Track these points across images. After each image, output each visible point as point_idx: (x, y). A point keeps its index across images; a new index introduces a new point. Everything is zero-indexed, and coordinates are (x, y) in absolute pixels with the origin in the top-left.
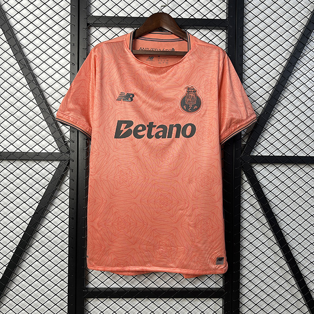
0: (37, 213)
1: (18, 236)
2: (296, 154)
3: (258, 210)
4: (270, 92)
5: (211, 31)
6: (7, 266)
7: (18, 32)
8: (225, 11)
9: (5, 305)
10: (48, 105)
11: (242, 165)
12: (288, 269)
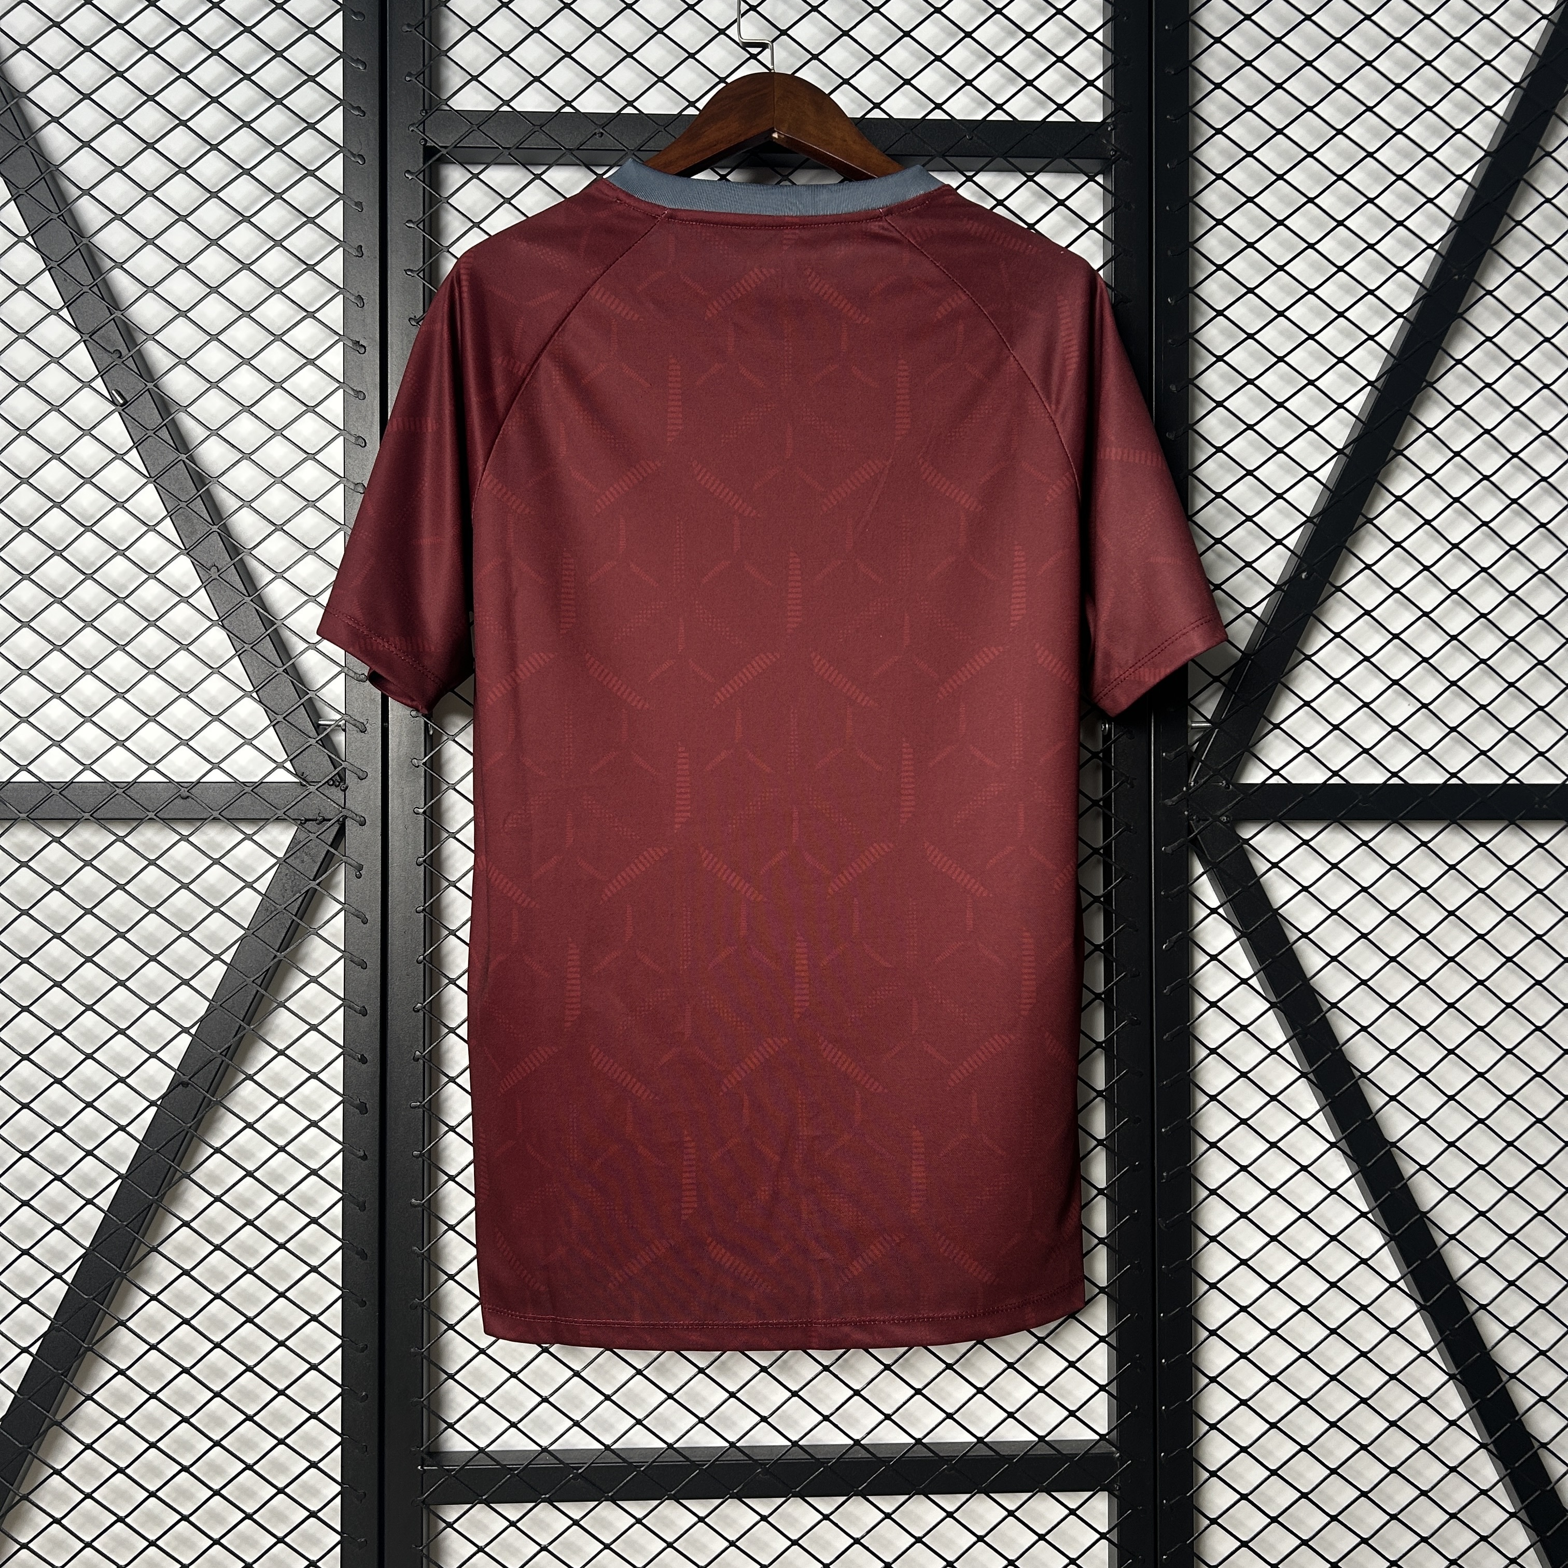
0: (185, 1084)
1: (89, 1202)
2: (1454, 775)
3: (1273, 1052)
4: (1323, 475)
5: (1030, 179)
6: (34, 1350)
7: (86, 192)
8: (1099, 83)
9: (24, 1546)
10: (234, 549)
11: (1190, 831)
12: (1425, 1340)
